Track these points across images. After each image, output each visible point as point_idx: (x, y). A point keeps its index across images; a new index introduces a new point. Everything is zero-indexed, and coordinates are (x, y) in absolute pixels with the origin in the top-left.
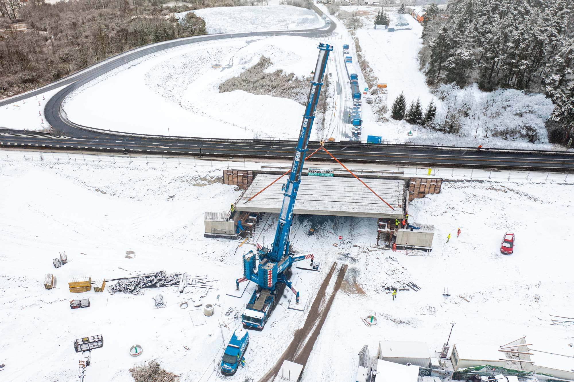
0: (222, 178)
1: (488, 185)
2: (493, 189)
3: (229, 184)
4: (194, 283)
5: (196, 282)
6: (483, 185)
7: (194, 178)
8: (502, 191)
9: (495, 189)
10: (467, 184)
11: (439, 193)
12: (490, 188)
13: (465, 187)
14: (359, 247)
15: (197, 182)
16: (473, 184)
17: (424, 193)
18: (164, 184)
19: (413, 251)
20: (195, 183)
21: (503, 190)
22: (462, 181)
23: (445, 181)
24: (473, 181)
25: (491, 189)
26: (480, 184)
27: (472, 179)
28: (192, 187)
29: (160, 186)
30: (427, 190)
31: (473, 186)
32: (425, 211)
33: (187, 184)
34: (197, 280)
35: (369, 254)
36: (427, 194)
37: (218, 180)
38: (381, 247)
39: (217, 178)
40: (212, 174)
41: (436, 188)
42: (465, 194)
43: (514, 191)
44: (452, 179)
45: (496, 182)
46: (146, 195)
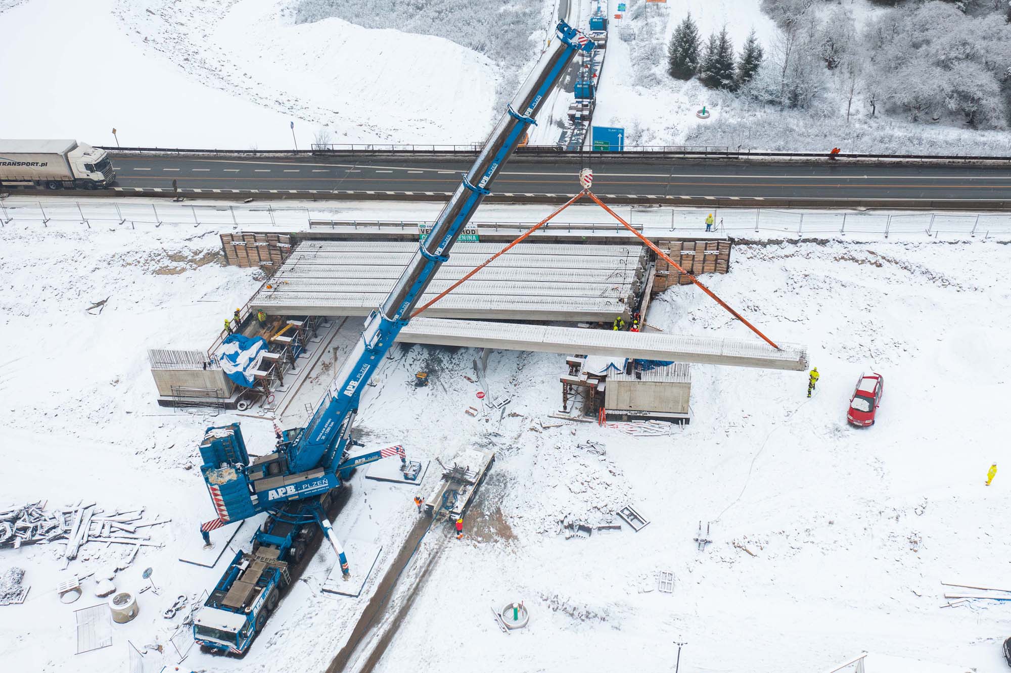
0: (222, 253)
1: (839, 250)
2: (850, 259)
3: (240, 266)
4: (106, 532)
5: (113, 529)
6: (826, 249)
7: (153, 257)
8: (872, 264)
9: (853, 259)
10: (790, 249)
11: (727, 272)
12: (843, 258)
13: (787, 256)
14: (521, 418)
15: (161, 264)
16: (805, 248)
17: (691, 272)
18: (82, 272)
19: (647, 424)
20: (157, 267)
21: (873, 261)
22: (778, 242)
23: (738, 243)
24: (805, 241)
25: (846, 260)
26: (820, 248)
27: (803, 238)
28: (149, 277)
29: (72, 279)
30: (698, 267)
31: (804, 253)
32: (691, 317)
33: (138, 270)
34: (114, 524)
35: (542, 435)
36: (699, 274)
37: (211, 257)
38: (572, 416)
39: (209, 254)
40: (195, 245)
41: (719, 261)
42: (786, 274)
43: (897, 263)
44: (756, 237)
45: (857, 243)
46: (40, 301)
